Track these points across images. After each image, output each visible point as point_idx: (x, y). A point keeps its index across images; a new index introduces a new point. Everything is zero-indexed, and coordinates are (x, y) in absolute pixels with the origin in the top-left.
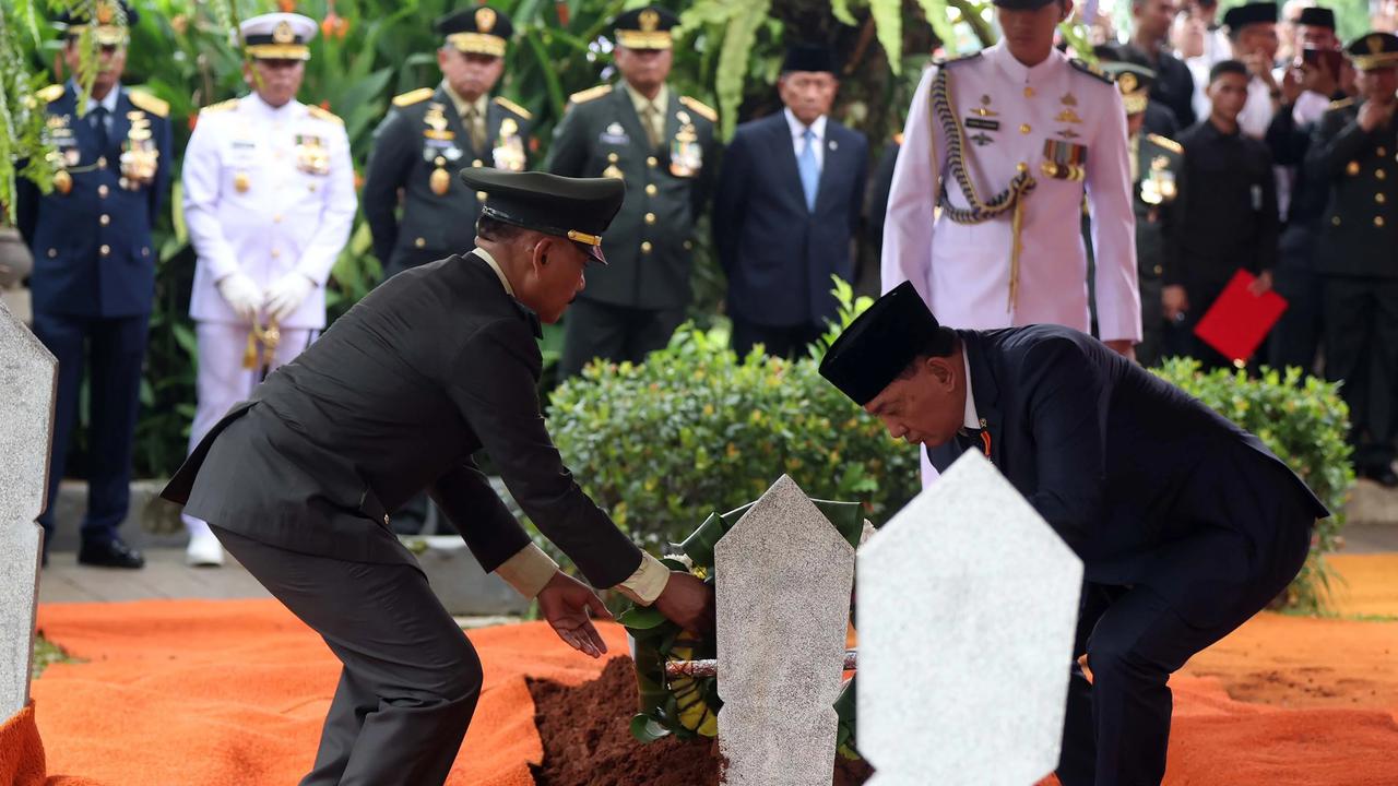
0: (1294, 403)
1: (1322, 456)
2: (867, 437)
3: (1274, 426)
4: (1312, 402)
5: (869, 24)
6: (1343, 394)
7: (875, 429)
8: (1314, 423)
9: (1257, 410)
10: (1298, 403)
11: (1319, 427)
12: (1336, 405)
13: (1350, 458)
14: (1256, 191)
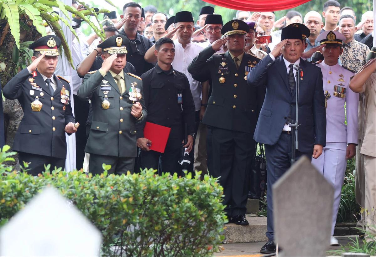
0: (199, 187)
1: (213, 210)
2: (9, 207)
3: (190, 197)
4: (207, 185)
5: (6, 27)
6: (221, 182)
7: (13, 203)
8: (208, 195)
9: (183, 190)
10: (201, 186)
11: (211, 197)
12: (218, 187)
13: (225, 210)
14: (179, 95)
